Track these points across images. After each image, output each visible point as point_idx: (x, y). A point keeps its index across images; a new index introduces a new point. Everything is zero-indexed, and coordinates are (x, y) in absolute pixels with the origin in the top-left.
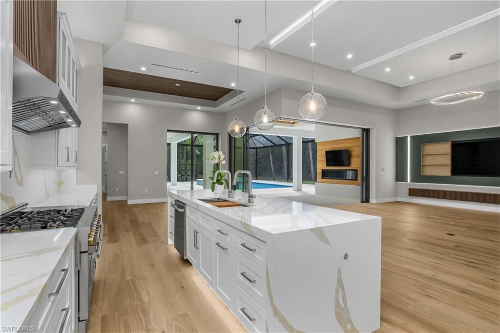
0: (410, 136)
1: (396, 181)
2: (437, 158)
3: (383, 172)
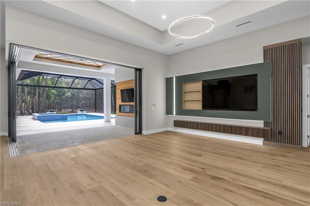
0: (175, 77)
1: (167, 114)
2: (193, 94)
3: (153, 107)
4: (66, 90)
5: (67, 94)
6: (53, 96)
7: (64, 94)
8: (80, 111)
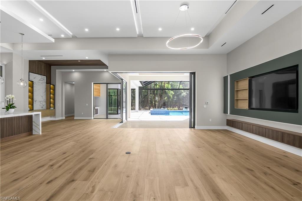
0: (230, 75)
1: (224, 113)
3: (206, 106)
4: (182, 91)
5: (183, 94)
6: (172, 96)
7: (180, 94)
8: (185, 108)
